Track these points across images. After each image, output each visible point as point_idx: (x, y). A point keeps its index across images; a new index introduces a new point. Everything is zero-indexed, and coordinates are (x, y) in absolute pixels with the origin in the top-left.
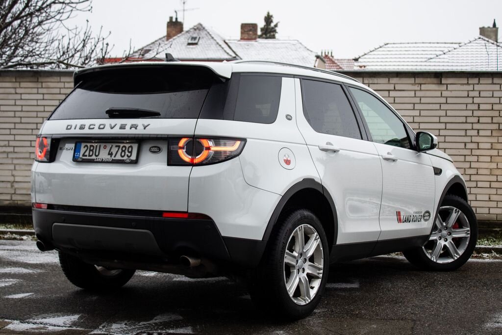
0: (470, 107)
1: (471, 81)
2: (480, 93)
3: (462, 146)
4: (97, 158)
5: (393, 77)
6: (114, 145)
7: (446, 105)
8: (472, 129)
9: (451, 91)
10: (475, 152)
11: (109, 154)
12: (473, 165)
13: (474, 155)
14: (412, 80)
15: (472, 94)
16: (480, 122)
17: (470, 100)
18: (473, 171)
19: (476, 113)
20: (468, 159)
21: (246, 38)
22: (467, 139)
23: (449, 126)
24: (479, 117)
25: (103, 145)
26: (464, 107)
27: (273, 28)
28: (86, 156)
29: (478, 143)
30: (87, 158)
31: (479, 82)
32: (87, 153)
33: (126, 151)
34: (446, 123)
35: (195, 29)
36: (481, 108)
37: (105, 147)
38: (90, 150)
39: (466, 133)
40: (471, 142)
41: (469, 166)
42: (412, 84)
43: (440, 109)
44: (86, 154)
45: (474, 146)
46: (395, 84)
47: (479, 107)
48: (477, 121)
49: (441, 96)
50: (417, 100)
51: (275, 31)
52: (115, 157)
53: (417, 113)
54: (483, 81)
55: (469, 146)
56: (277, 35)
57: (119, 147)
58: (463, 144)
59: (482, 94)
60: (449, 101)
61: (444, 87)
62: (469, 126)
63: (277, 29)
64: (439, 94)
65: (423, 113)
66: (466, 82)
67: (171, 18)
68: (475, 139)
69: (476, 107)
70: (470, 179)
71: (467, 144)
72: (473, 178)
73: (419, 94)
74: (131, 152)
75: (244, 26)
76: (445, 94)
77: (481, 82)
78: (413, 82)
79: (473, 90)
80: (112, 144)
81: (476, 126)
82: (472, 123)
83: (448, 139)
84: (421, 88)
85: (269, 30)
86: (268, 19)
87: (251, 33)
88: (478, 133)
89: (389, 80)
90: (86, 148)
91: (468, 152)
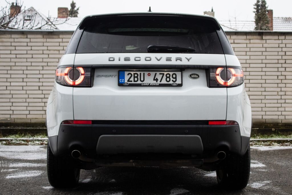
0: (280, 53)
1: (281, 37)
2: (286, 45)
3: (276, 77)
4: (143, 82)
5: (233, 35)
6: (158, 73)
7: (266, 52)
8: (282, 67)
9: (269, 44)
10: (284, 81)
11: (154, 80)
12: (283, 89)
13: (283, 83)
14: (244, 37)
15: (281, 46)
16: (286, 62)
17: (280, 49)
18: (283, 93)
19: (284, 57)
20: (280, 85)
21: (61, 16)
22: (279, 74)
23: (268, 65)
24: (285, 60)
25: (146, 73)
26: (276, 53)
27: (76, 11)
28: (131, 81)
29: (285, 76)
30: (133, 82)
31: (285, 38)
32: (132, 79)
33: (171, 77)
34: (266, 63)
35: (29, 11)
36: (287, 54)
37: (149, 75)
38: (134, 77)
39: (278, 70)
40: (281, 75)
41: (280, 90)
42: (245, 39)
43: (262, 55)
44: (130, 80)
45: (283, 77)
46: (234, 39)
47: (285, 54)
48: (284, 62)
49: (263, 47)
50: (248, 49)
51: (77, 13)
52: (161, 81)
53: (248, 57)
54: (287, 37)
55: (280, 77)
56: (78, 15)
57: (163, 74)
58: (277, 77)
59: (287, 46)
60: (268, 50)
61: (264, 41)
62: (280, 65)
63: (79, 11)
64: (261, 45)
65: (252, 57)
66: (277, 38)
67: (13, 3)
68: (283, 73)
69: (284, 53)
70: (281, 98)
71: (279, 77)
72: (283, 97)
73: (249, 45)
74: (176, 78)
75: (60, 9)
76: (265, 45)
77: (286, 38)
78: (245, 38)
79: (282, 43)
80: (156, 72)
81: (284, 65)
82: (282, 64)
83: (267, 73)
84: (250, 42)
85: (74, 12)
86: (73, 5)
87: (64, 13)
88: (285, 69)
89: (230, 37)
90: (130, 75)
91: (279, 81)
